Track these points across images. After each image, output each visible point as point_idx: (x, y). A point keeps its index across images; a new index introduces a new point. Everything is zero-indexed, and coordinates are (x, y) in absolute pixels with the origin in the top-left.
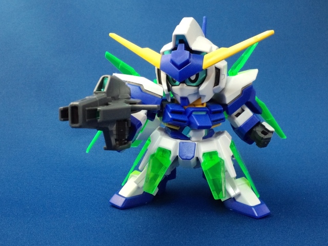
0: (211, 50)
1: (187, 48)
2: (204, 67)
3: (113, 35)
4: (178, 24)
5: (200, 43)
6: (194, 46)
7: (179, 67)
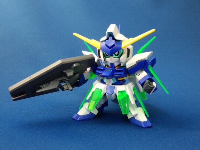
0: (125, 40)
1: (114, 38)
2: (122, 48)
3: (75, 34)
4: (108, 27)
5: (119, 36)
6: (117, 38)
7: (110, 48)
